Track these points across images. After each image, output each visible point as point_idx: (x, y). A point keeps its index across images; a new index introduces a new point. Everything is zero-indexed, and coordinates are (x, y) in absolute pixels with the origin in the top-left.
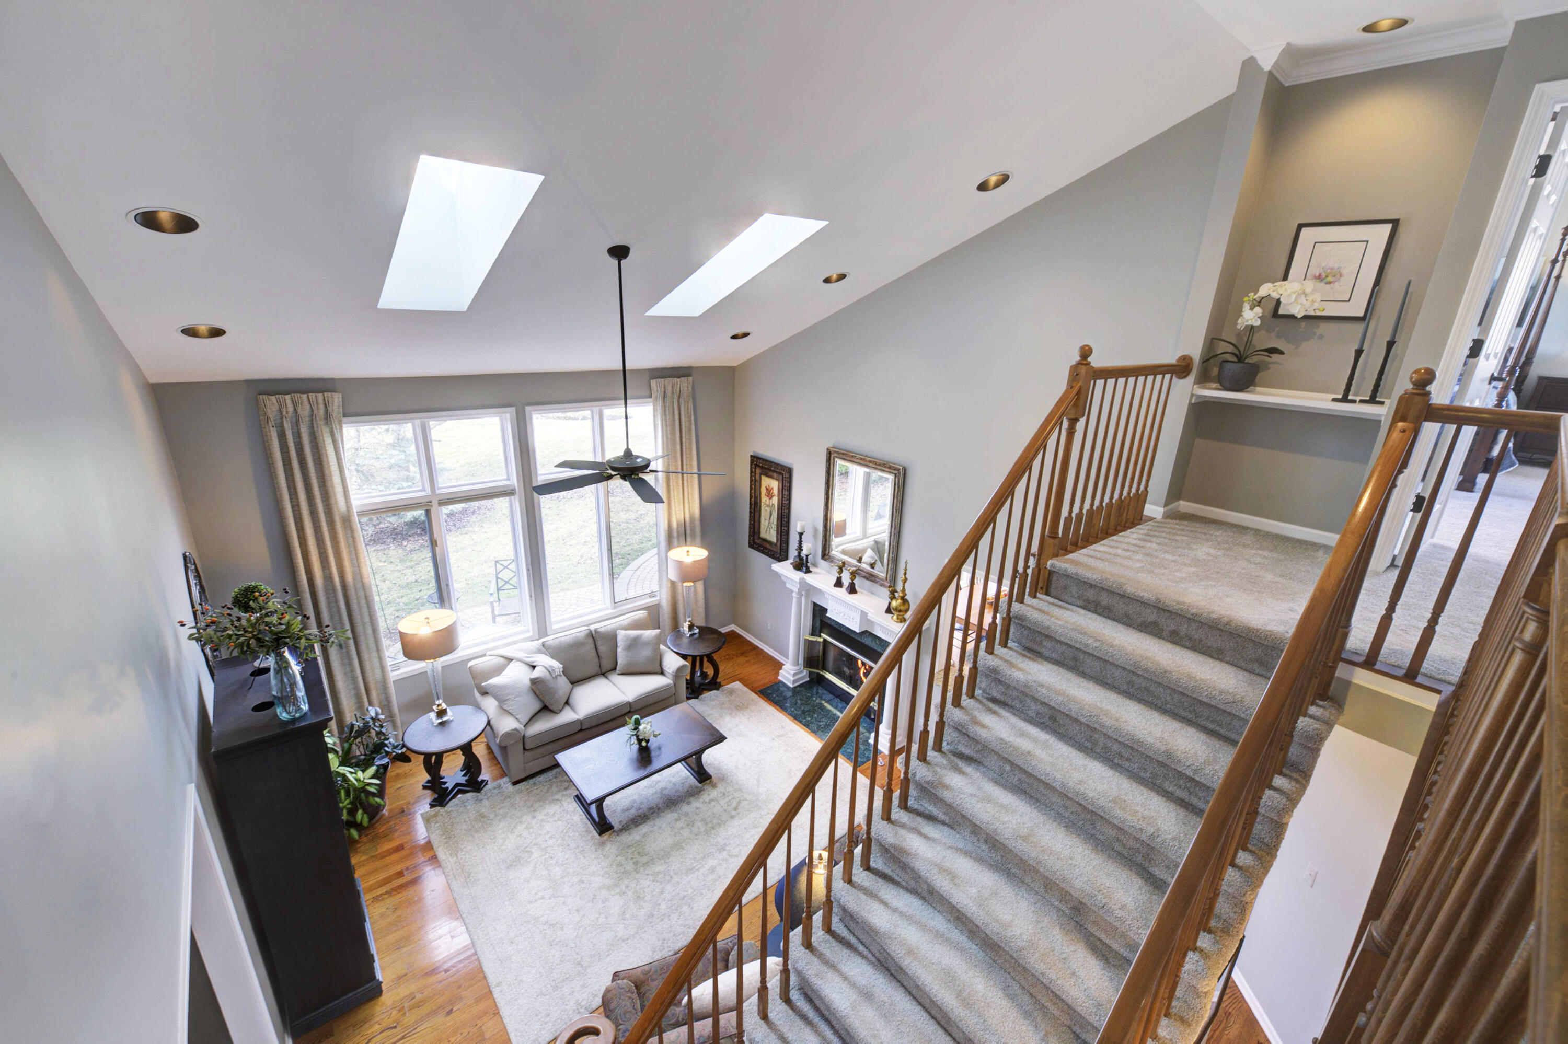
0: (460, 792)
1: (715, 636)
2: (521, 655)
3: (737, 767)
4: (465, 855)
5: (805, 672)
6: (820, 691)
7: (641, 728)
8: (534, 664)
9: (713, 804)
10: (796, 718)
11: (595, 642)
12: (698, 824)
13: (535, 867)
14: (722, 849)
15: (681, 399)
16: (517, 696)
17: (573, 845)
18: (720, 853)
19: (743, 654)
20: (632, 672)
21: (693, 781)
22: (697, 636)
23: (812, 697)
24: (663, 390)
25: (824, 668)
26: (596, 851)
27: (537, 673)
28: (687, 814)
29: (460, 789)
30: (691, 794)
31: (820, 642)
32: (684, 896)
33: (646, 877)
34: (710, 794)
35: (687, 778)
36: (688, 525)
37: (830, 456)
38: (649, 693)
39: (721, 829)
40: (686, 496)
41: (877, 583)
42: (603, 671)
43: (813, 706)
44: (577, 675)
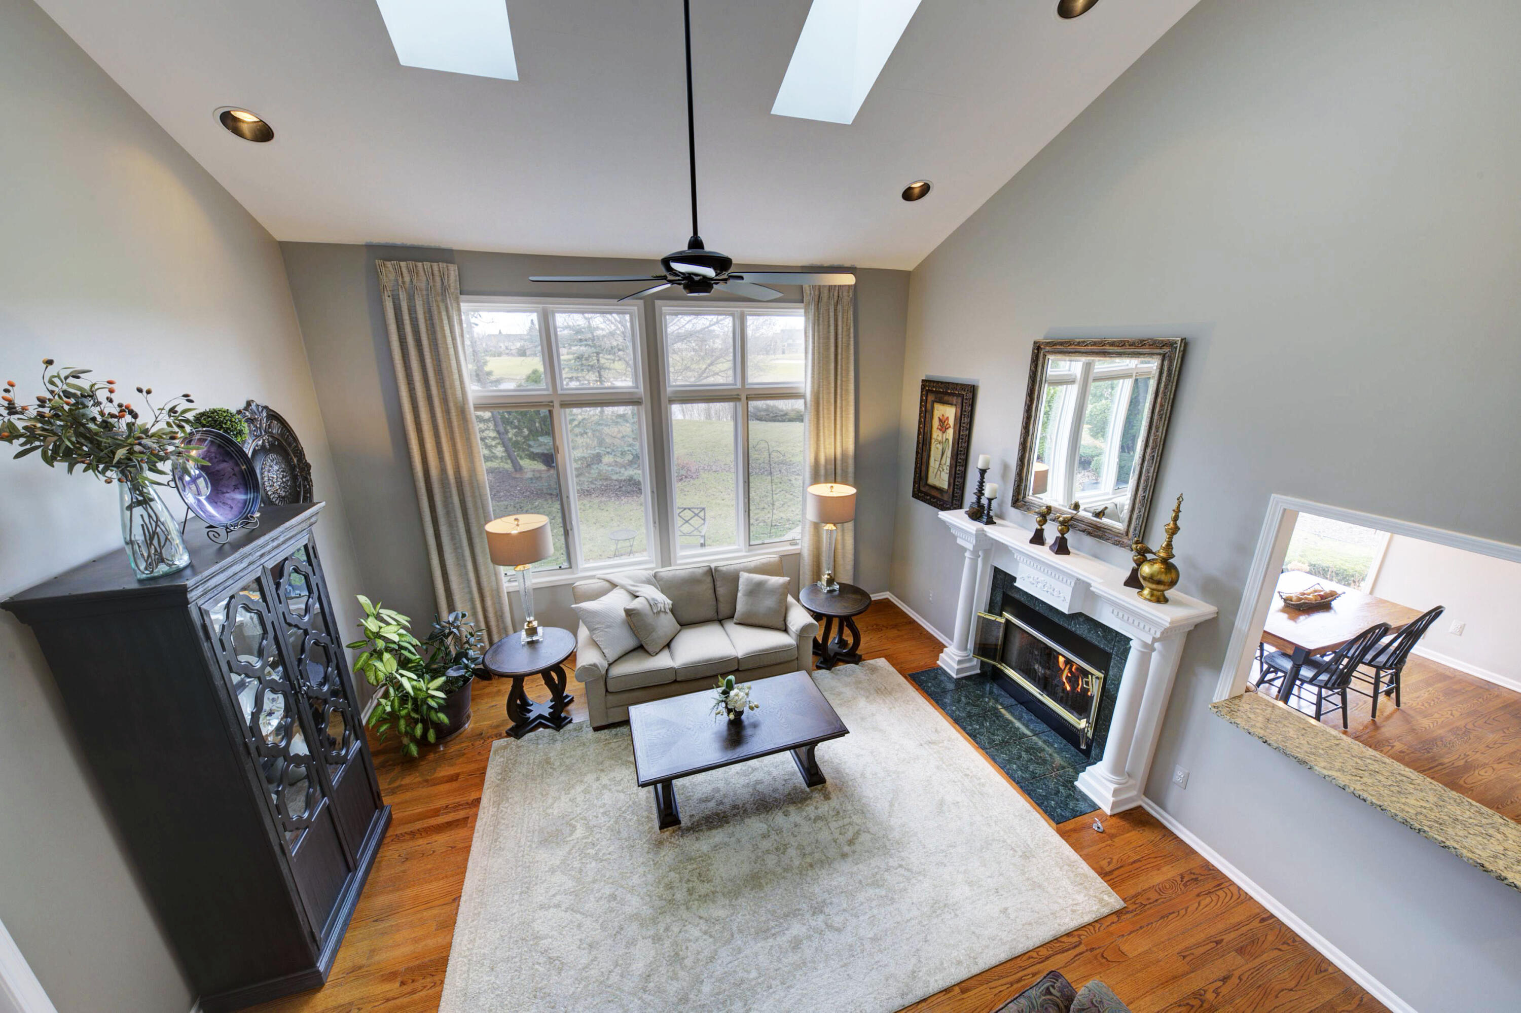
0: (541, 725)
1: (859, 597)
2: (627, 582)
3: (863, 775)
4: (507, 808)
5: (975, 662)
6: (995, 691)
7: (732, 693)
8: (637, 594)
9: (820, 824)
10: (957, 721)
11: (714, 581)
12: (792, 852)
13: (569, 853)
14: (817, 910)
15: (839, 307)
16: (609, 627)
17: (624, 834)
18: (813, 915)
19: (895, 626)
20: (749, 623)
21: (799, 780)
22: (837, 593)
23: (983, 696)
24: (817, 293)
25: (1003, 660)
26: (648, 852)
27: (635, 604)
28: (779, 831)
29: (541, 722)
30: (795, 799)
31: (1000, 623)
32: (742, 981)
33: (697, 920)
34: (818, 806)
35: (793, 774)
36: (839, 462)
37: (1039, 354)
38: (763, 651)
39: (824, 871)
40: (838, 426)
41: (1107, 540)
42: (721, 617)
43: (984, 709)
44: (686, 617)
